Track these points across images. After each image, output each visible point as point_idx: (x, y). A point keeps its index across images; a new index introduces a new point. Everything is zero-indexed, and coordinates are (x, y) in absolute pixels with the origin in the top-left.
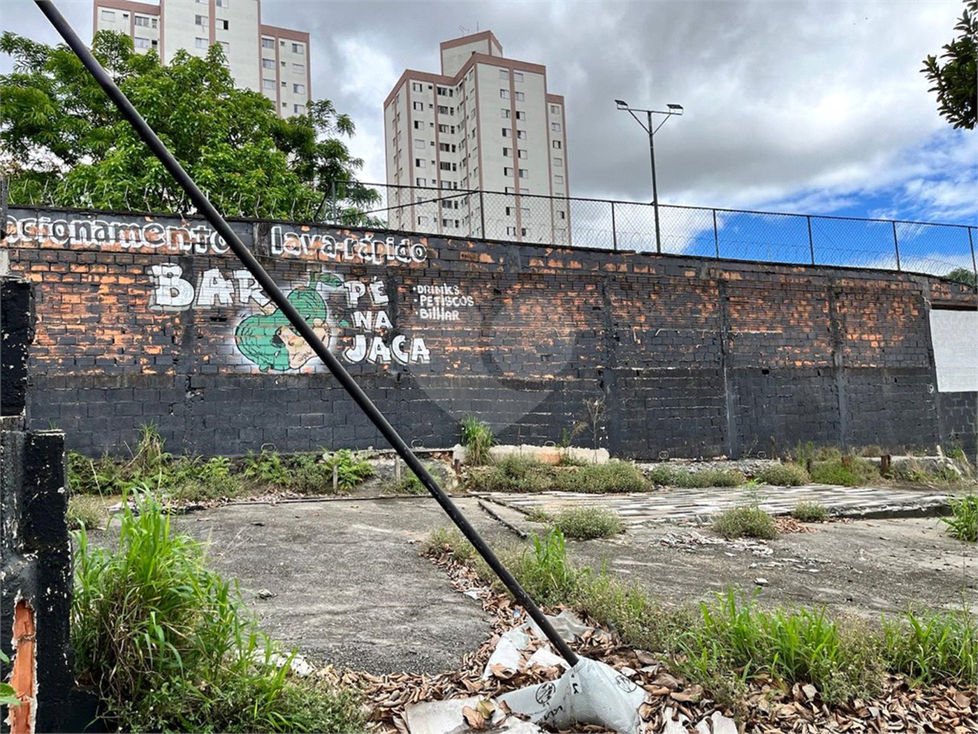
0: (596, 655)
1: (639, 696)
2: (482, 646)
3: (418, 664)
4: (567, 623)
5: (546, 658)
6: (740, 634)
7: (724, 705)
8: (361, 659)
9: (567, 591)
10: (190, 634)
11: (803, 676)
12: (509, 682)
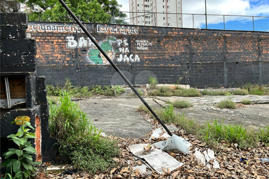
0: (179, 135)
1: (189, 145)
2: (150, 132)
3: (132, 136)
4: (172, 127)
5: (166, 135)
6: (218, 130)
7: (211, 148)
8: (119, 134)
9: (173, 120)
10: (77, 125)
11: (234, 141)
12: (156, 140)
